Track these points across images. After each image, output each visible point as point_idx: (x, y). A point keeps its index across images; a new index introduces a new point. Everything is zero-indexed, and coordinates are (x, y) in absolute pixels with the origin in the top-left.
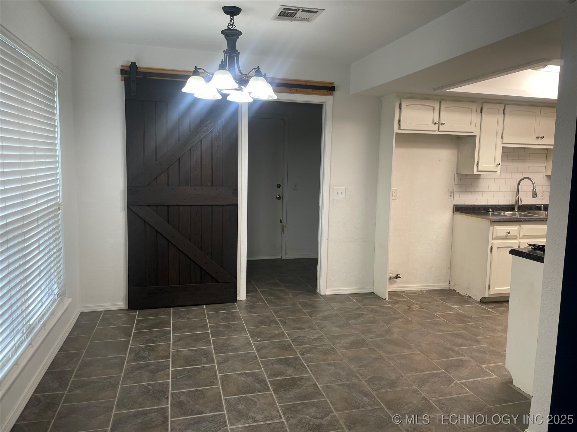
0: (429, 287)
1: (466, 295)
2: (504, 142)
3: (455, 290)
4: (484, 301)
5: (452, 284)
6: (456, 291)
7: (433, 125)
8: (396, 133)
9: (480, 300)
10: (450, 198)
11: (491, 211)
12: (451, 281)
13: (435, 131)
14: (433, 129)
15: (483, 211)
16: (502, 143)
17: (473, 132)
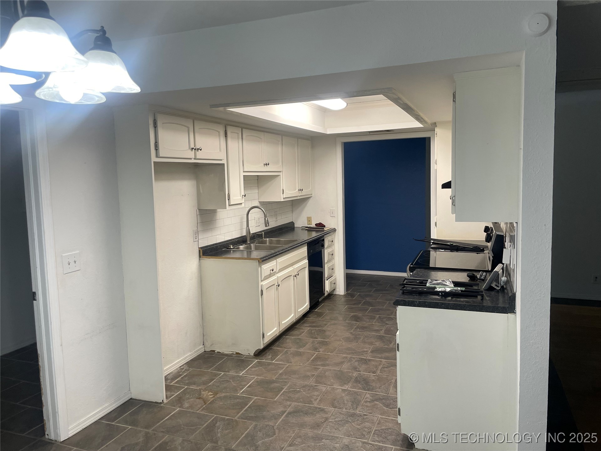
0: (187, 359)
1: (232, 353)
2: (245, 170)
3: (214, 351)
4: (259, 353)
5: (207, 344)
6: (216, 352)
7: (190, 151)
8: (154, 162)
9: (254, 354)
10: (195, 240)
11: (232, 247)
12: (205, 342)
13: (191, 159)
14: (189, 156)
15: (224, 249)
16: (244, 172)
17: (221, 160)
